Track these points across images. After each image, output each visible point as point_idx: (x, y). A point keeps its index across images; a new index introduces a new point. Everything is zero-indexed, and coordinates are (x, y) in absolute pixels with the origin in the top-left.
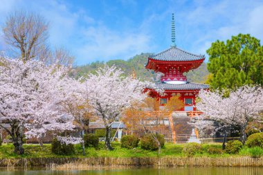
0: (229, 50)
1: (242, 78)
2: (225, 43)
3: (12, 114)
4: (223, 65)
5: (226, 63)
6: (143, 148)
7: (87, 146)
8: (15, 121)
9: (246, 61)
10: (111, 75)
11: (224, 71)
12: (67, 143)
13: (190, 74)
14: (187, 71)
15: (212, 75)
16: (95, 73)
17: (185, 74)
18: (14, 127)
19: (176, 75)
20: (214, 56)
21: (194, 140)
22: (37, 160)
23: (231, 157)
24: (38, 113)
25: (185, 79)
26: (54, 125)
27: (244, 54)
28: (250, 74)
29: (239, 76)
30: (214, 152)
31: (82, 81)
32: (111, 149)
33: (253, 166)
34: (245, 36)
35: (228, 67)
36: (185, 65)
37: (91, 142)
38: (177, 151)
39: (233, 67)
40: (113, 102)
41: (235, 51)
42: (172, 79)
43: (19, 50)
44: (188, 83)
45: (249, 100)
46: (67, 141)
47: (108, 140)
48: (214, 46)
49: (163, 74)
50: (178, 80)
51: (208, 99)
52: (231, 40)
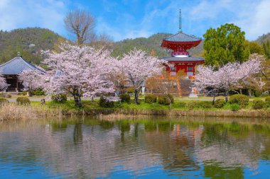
0: (219, 35)
1: (227, 54)
3: (74, 82)
4: (214, 45)
5: (217, 44)
6: (160, 103)
7: (122, 101)
8: (75, 86)
9: (230, 43)
10: (139, 55)
11: (215, 49)
12: (110, 100)
13: (192, 50)
14: (189, 48)
15: (206, 51)
16: (127, 54)
17: (187, 50)
18: (75, 90)
19: (181, 51)
20: (208, 39)
22: (91, 111)
23: (218, 110)
24: (91, 82)
25: (187, 54)
26: (102, 89)
27: (229, 37)
28: (233, 51)
29: (225, 53)
30: (207, 107)
31: (119, 59)
32: (138, 104)
33: (233, 117)
34: (230, 25)
35: (218, 46)
36: (187, 45)
37: (125, 99)
38: (182, 105)
39: (221, 46)
40: (140, 73)
41: (223, 36)
42: (179, 54)
43: (76, 35)
45: (231, 73)
46: (110, 99)
47: (136, 98)
48: (209, 32)
49: (172, 51)
50: (183, 54)
51: (203, 72)
52: (220, 27)
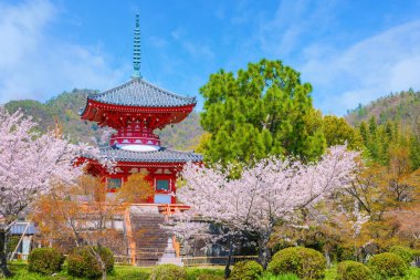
0: (243, 90)
1: (266, 144)
2: (236, 76)
4: (230, 117)
5: (237, 114)
9: (273, 112)
11: (232, 129)
13: (166, 132)
14: (162, 126)
15: (208, 135)
17: (156, 131)
19: (140, 134)
20: (213, 99)
21: (171, 260)
25: (156, 141)
27: (269, 97)
28: (280, 135)
29: (260, 139)
32: (9, 274)
34: (272, 64)
35: (240, 121)
36: (157, 115)
39: (250, 121)
40: (16, 181)
41: (254, 92)
42: (132, 142)
44: (162, 149)
48: (215, 81)
49: (115, 131)
50: (145, 143)
51: (199, 180)
